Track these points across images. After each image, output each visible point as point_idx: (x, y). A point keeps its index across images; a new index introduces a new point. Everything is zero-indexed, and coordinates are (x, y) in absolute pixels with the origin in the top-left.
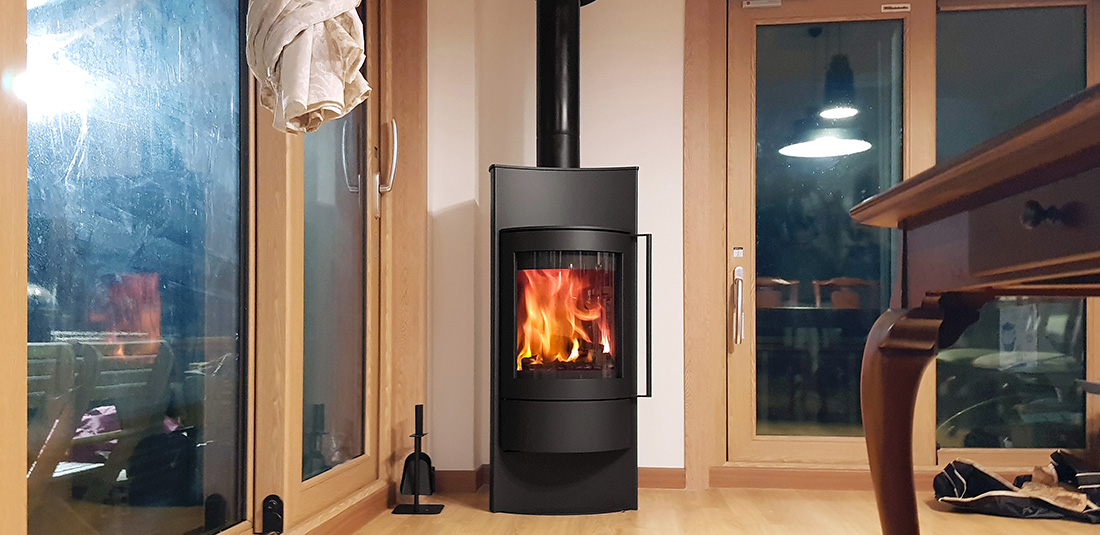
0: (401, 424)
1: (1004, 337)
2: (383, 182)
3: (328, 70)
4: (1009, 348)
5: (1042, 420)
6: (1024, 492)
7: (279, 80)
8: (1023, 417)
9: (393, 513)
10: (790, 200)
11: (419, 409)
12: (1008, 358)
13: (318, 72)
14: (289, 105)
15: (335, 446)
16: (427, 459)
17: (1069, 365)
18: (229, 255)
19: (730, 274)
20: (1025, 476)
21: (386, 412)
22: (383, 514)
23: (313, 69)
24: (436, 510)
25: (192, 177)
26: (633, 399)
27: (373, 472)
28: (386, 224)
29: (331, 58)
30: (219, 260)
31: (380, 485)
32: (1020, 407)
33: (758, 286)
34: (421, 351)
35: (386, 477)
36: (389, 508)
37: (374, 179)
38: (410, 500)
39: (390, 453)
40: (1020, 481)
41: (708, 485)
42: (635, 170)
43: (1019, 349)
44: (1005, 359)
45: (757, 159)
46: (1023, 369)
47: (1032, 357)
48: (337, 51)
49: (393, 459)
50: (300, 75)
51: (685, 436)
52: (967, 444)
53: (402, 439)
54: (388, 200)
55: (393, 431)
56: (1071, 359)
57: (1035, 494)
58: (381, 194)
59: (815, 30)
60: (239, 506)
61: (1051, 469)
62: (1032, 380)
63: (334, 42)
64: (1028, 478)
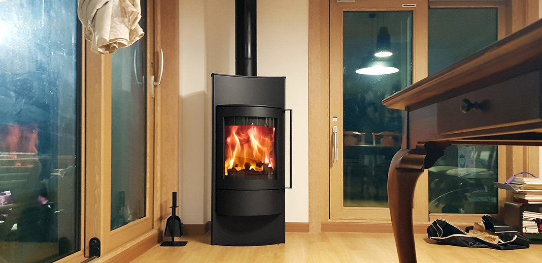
0: (166, 202)
1: (460, 161)
2: (156, 80)
3: (121, 23)
4: (463, 166)
5: (478, 200)
6: (470, 234)
7: (94, 27)
8: (469, 199)
9: (161, 246)
10: (359, 95)
11: (174, 194)
12: (462, 171)
13: (115, 23)
14: (99, 39)
15: (129, 212)
16: (178, 219)
17: (491, 175)
18: (71, 115)
19: (331, 130)
20: (470, 227)
21: (157, 195)
22: (156, 246)
23: (112, 22)
24: (183, 244)
25: (49, 75)
26: (283, 190)
27: (151, 225)
28: (157, 101)
29: (122, 17)
30: (65, 118)
31: (155, 232)
32: (468, 194)
33: (344, 135)
34: (176, 165)
35: (157, 228)
36: (159, 243)
37: (151, 79)
38: (170, 239)
39: (159, 216)
40: (468, 229)
41: (320, 231)
42: (284, 78)
43: (467, 167)
44: (461, 171)
45: (344, 75)
46: (468, 177)
47: (473, 171)
48: (126, 13)
49: (161, 219)
50: (105, 24)
51: (309, 207)
52: (444, 211)
53: (166, 209)
54: (159, 89)
55: (161, 206)
56: (491, 172)
57: (475, 236)
58: (155, 86)
59: (372, 15)
60: (77, 244)
61: (482, 224)
62: (472, 182)
63: (124, 8)
64: (472, 228)
